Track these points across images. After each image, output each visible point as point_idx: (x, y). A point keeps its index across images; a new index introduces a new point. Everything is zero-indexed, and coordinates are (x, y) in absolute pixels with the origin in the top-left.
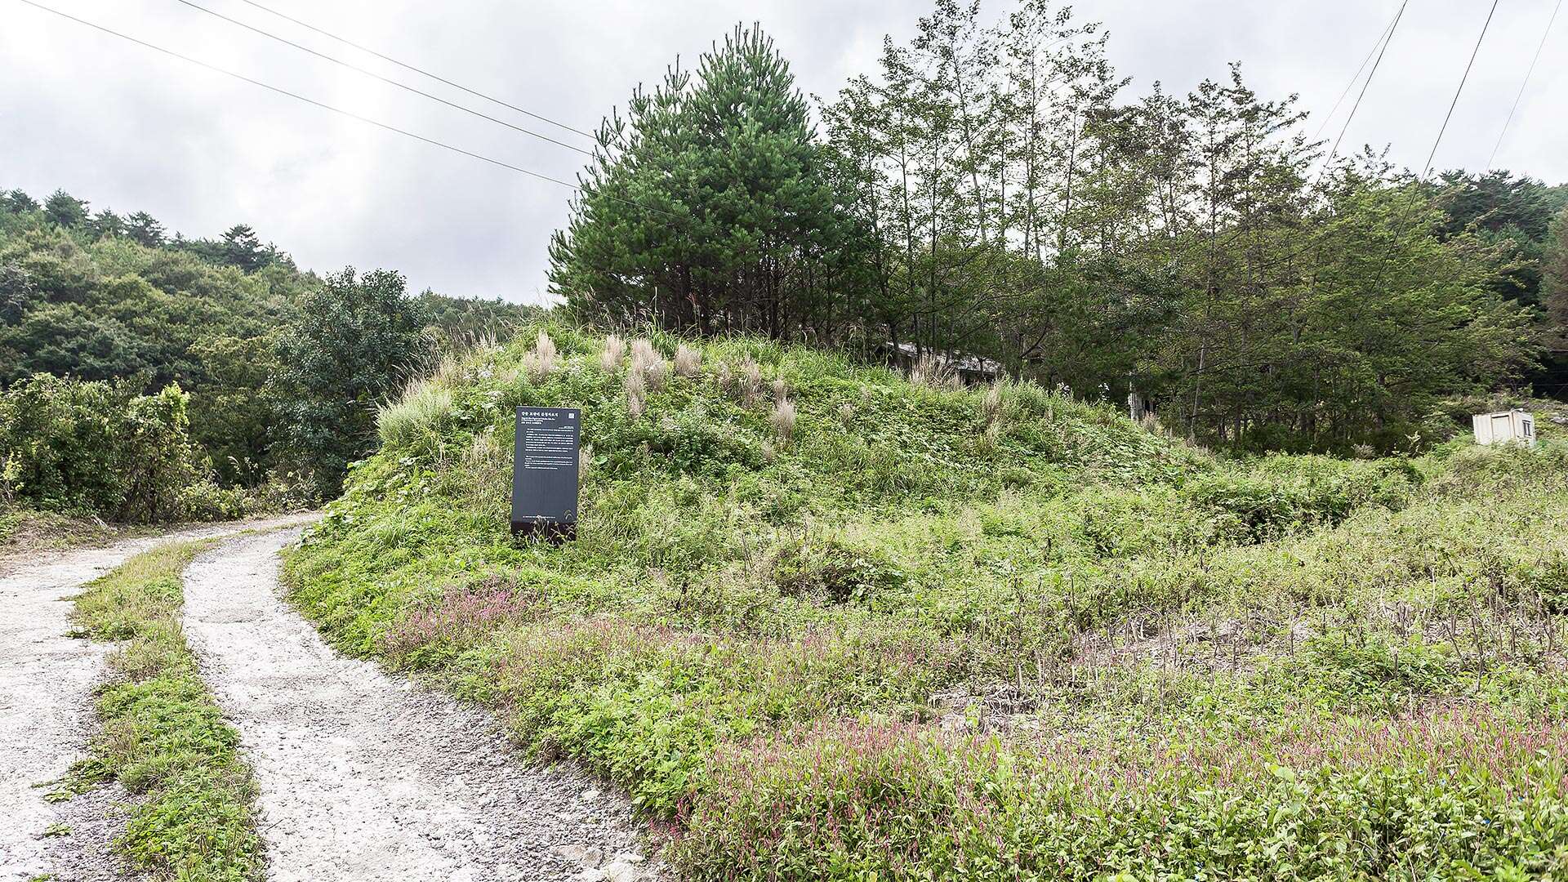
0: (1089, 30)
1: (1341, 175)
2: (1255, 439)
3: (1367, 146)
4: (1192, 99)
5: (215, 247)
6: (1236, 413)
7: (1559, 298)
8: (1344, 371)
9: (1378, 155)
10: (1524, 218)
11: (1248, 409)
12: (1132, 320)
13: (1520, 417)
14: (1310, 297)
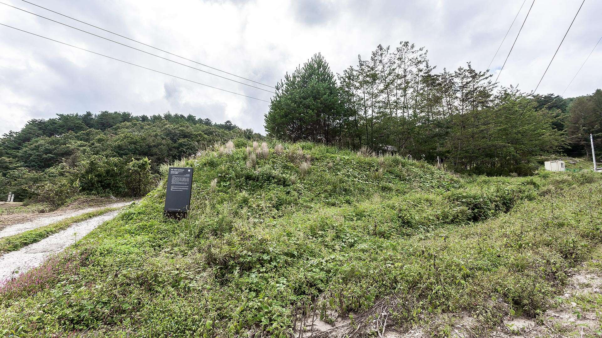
0: (421, 49)
1: (503, 92)
2: (476, 169)
3: (511, 85)
4: (456, 72)
5: (223, 125)
6: (470, 163)
7: (571, 128)
8: (505, 149)
9: (515, 88)
10: (559, 106)
11: (474, 161)
12: (436, 135)
13: (560, 162)
14: (493, 129)
